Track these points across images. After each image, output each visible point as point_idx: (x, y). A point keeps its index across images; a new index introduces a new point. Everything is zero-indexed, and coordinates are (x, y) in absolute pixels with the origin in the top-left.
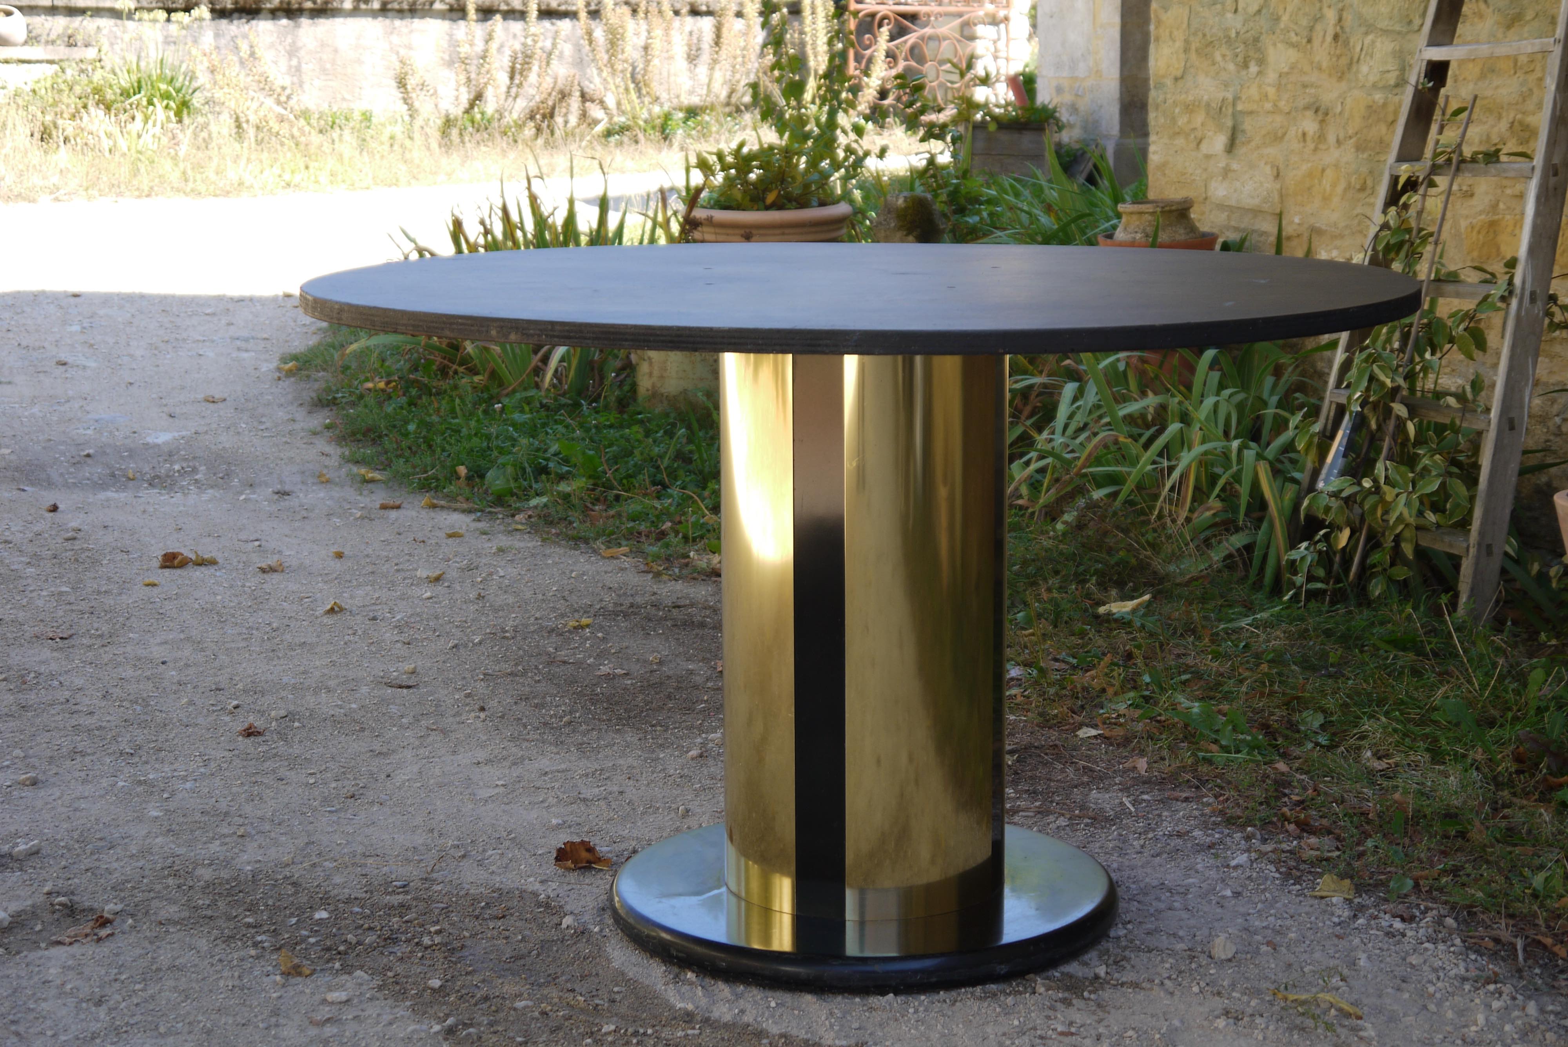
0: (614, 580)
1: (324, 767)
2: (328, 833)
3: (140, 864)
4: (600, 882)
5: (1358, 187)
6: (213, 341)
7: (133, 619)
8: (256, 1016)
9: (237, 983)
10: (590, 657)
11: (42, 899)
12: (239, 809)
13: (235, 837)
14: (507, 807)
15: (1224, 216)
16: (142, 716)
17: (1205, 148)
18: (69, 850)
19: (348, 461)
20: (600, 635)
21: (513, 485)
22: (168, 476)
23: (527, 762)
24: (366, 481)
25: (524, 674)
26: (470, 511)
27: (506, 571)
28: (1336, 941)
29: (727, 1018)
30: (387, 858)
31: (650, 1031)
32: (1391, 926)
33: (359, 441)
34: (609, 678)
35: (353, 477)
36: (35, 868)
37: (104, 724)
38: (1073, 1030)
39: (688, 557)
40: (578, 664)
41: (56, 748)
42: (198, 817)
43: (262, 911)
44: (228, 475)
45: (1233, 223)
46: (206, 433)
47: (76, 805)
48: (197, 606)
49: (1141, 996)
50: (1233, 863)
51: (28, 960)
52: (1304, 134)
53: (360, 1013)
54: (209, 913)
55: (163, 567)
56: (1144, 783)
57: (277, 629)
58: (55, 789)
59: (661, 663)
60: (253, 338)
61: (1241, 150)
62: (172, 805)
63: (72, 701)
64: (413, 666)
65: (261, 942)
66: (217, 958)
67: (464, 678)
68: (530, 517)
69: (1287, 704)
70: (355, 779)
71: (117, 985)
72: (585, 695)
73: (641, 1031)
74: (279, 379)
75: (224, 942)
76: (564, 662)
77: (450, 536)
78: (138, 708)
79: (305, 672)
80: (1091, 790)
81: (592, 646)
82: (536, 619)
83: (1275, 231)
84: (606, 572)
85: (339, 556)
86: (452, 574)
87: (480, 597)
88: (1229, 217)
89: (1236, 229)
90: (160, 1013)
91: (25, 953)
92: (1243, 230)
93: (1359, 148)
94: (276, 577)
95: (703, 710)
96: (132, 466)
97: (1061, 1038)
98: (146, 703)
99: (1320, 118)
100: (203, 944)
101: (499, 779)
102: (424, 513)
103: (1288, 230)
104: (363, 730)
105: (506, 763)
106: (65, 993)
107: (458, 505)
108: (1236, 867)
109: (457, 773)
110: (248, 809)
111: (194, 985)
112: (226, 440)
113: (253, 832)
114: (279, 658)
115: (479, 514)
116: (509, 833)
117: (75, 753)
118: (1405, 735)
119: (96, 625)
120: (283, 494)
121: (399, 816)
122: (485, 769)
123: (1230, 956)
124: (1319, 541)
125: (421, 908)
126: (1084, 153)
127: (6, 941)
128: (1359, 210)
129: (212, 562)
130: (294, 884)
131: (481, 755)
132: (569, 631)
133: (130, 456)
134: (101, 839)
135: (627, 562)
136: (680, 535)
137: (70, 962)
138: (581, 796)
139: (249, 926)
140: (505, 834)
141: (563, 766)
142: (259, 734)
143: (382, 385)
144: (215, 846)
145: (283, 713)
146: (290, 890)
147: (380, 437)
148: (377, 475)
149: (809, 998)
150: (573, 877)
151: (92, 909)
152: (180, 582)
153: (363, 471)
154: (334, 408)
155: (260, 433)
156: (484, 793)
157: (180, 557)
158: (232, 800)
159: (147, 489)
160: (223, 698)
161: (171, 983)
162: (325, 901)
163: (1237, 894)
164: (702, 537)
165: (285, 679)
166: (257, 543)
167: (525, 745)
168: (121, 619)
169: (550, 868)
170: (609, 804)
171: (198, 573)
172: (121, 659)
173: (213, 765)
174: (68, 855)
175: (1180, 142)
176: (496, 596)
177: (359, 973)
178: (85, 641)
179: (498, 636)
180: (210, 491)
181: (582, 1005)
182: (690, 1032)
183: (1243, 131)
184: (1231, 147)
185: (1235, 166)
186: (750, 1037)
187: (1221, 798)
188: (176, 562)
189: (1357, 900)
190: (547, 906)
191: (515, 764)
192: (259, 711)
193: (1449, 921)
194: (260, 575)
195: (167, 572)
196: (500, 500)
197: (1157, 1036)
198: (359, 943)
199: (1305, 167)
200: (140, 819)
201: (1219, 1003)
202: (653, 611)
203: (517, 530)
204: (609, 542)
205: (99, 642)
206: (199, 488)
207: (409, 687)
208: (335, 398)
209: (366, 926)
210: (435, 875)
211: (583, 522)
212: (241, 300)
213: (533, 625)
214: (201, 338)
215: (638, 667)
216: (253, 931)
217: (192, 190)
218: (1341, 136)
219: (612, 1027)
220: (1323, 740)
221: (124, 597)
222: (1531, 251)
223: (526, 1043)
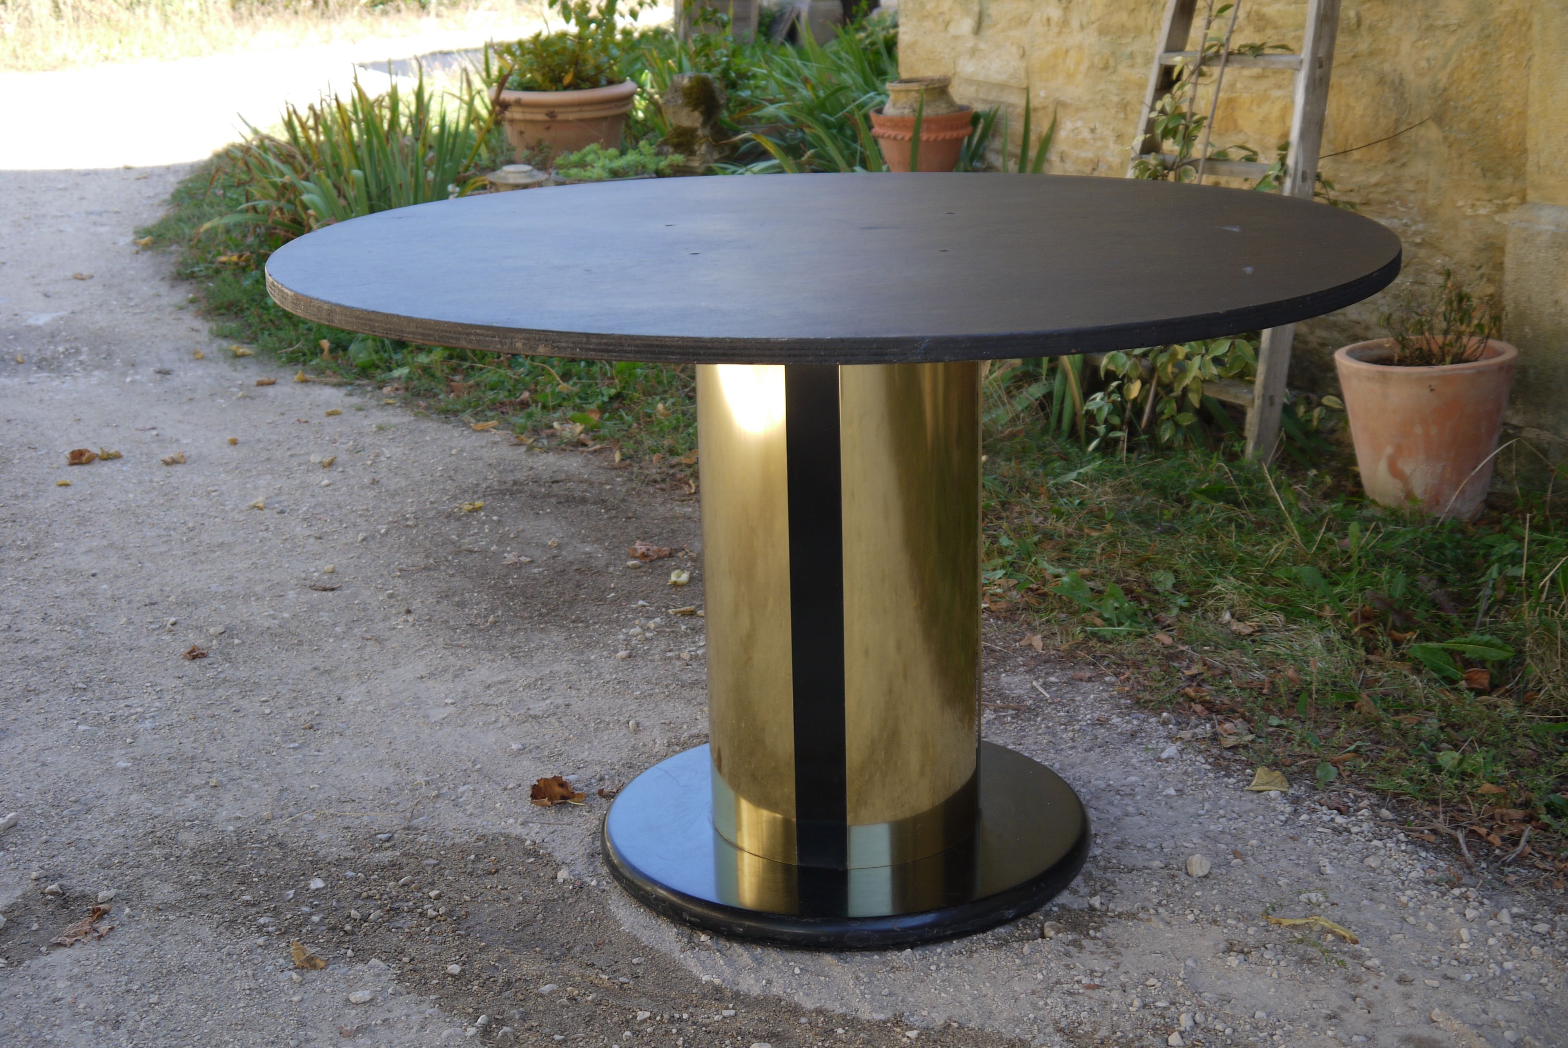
0: (492, 455)
1: (274, 693)
2: (298, 775)
3: (121, 831)
4: (580, 820)
5: (1101, 66)
6: (70, 216)
7: (54, 525)
8: (283, 1030)
9: (253, 985)
10: (492, 543)
11: (31, 886)
12: (204, 752)
13: (208, 788)
14: (463, 731)
15: (972, 89)
16: (85, 641)
17: (952, 30)
18: (46, 818)
19: (218, 336)
20: (495, 518)
21: (375, 357)
22: (54, 358)
23: (467, 673)
24: (237, 356)
25: (436, 568)
26: (339, 385)
27: (391, 451)
28: (1292, 844)
29: (756, 991)
30: (364, 803)
31: (685, 1016)
32: (1332, 820)
33: (223, 314)
34: (517, 566)
35: (224, 352)
36: (16, 844)
37: (50, 653)
38: (1097, 981)
39: (552, 427)
40: (483, 552)
41: (9, 686)
42: (166, 765)
43: (257, 884)
44: (110, 355)
45: (981, 96)
46: (82, 312)
47: (42, 759)
48: (113, 507)
49: (1142, 928)
50: (1164, 755)
51: (32, 971)
52: (1049, 19)
53: (388, 1015)
54: (203, 891)
55: (72, 464)
56: (1046, 662)
57: (192, 530)
58: (18, 739)
59: (559, 547)
60: (106, 212)
61: (987, 33)
62: (138, 752)
63: (14, 627)
64: (332, 566)
65: (264, 926)
66: (225, 951)
67: (382, 575)
68: (397, 389)
69: (1139, 565)
70: (308, 705)
71: (130, 997)
72: (500, 589)
73: (677, 1016)
74: (137, 253)
75: (227, 929)
76: (471, 552)
77: (330, 414)
78: (80, 631)
79: (230, 578)
80: (1000, 673)
81: (491, 531)
82: (432, 503)
83: (1023, 103)
84: (482, 447)
85: (234, 442)
86: (343, 457)
87: (375, 482)
88: (977, 90)
89: (984, 101)
90: (182, 1034)
91: (27, 962)
92: (991, 102)
93: (1102, 32)
94: (178, 467)
95: (614, 601)
96: (19, 349)
97: (1088, 992)
98: (84, 623)
99: (1064, 5)
100: (206, 933)
101: (447, 696)
102: (298, 388)
103: (1034, 103)
104: (300, 643)
105: (448, 676)
106: (78, 1013)
107: (328, 380)
108: (1167, 760)
109: (404, 691)
110: (213, 750)
111: (209, 991)
112: (101, 319)
113: (225, 780)
114: (202, 562)
115: (350, 388)
116: (474, 763)
117: (29, 692)
118: (1257, 595)
119: (20, 535)
120: (164, 373)
121: (362, 749)
122: (430, 683)
123: (1206, 872)
124: (1113, 392)
125: (413, 866)
126: (782, 14)
127: (5, 947)
128: (1101, 86)
129: (116, 457)
130: (280, 845)
131: (421, 668)
132: (465, 515)
133: (16, 339)
134: (76, 802)
135: (498, 436)
136: (540, 405)
137: (76, 970)
138: (531, 712)
139: (247, 904)
140: (470, 764)
141: (502, 677)
142: (204, 656)
143: (235, 258)
144: (190, 801)
145: (221, 629)
146: (278, 853)
147: (242, 310)
148: (244, 349)
149: (828, 959)
150: (551, 815)
151: (84, 896)
152: (90, 480)
153: (234, 347)
154: (194, 281)
155: (130, 310)
156: (438, 714)
157: (87, 455)
158: (195, 741)
159: (36, 372)
160: (159, 614)
161: (185, 990)
162: (316, 865)
163: (1180, 792)
164: (560, 405)
165: (214, 587)
166: (154, 432)
167: (460, 652)
168: (43, 526)
169: (527, 806)
170: (559, 720)
171: (106, 469)
172: (51, 573)
173: (167, 697)
174: (46, 826)
175: (928, 24)
176: (389, 479)
177: (374, 961)
178: (13, 554)
179: (399, 524)
180: (96, 373)
181: (607, 984)
182: (726, 1013)
183: (989, 16)
184: (978, 29)
185: (982, 46)
186: (787, 1016)
187: (1122, 678)
188: (84, 459)
189: (1291, 791)
190: (536, 855)
191: (457, 676)
192: (197, 627)
193: (1385, 813)
194: (165, 468)
195: (76, 469)
196: (365, 372)
197: (1180, 983)
198: (365, 919)
199: (1049, 49)
200: (109, 772)
201: (1219, 934)
202: (535, 488)
203: (388, 404)
204: (476, 414)
205: (26, 555)
206: (85, 369)
207: (332, 589)
208: (193, 272)
209: (364, 895)
210: (415, 822)
211: (448, 393)
212: (87, 174)
213: (431, 509)
214: (59, 214)
215: (539, 552)
216: (254, 910)
217: (24, 67)
218: (1085, 21)
219: (648, 1014)
220: (1181, 601)
221: (41, 500)
222: (1303, 135)
223: (565, 1041)
